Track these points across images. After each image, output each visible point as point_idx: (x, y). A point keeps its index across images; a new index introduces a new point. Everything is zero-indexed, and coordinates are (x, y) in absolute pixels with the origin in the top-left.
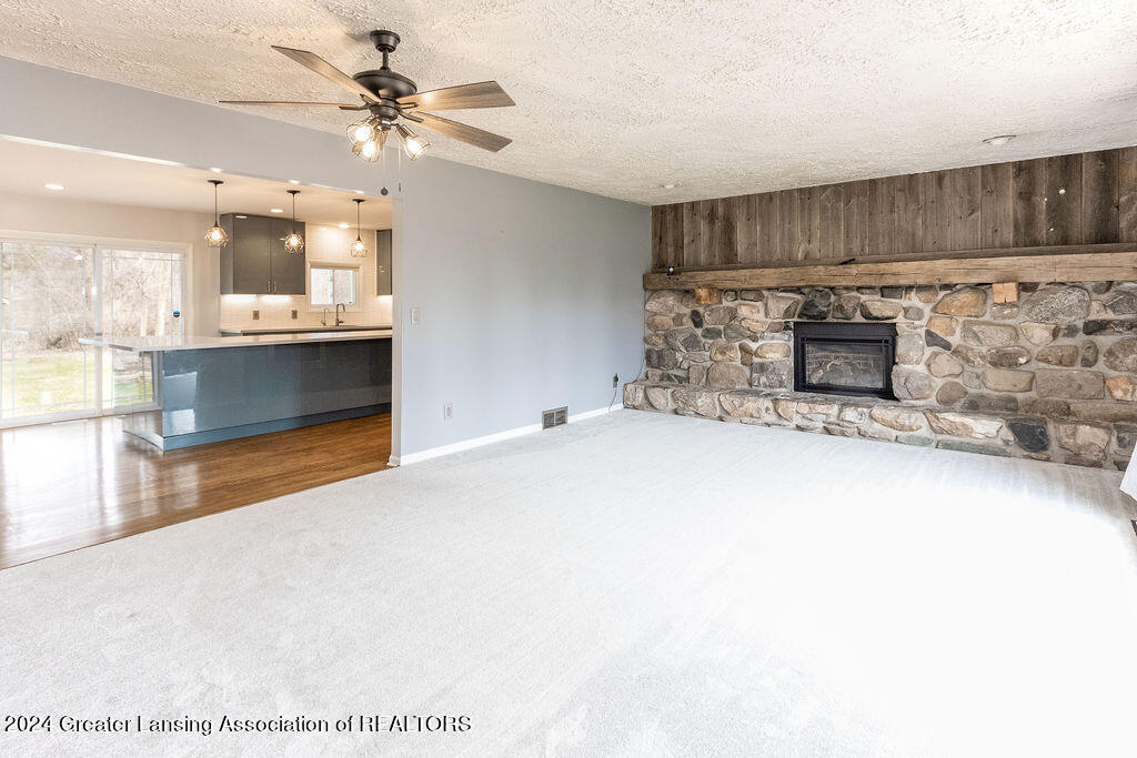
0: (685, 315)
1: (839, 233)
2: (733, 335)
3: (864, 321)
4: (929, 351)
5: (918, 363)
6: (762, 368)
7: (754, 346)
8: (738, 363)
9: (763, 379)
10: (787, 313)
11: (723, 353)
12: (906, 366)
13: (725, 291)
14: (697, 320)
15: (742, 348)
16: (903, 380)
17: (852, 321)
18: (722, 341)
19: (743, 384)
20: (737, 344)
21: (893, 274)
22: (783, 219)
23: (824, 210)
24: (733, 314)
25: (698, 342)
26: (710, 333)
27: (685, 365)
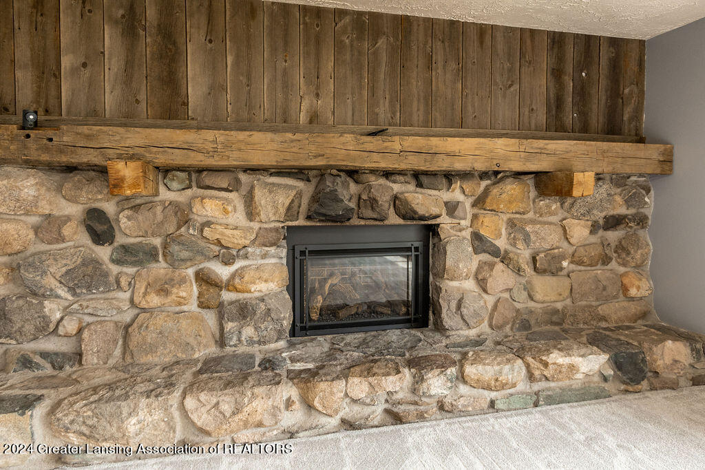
0: (68, 218)
1: (361, 88)
2: (185, 254)
3: (400, 221)
4: (476, 260)
5: (467, 277)
6: (244, 311)
7: (223, 272)
8: (193, 306)
9: (249, 332)
10: (291, 212)
11: (163, 291)
12: (455, 284)
13: (166, 171)
14: (100, 228)
15: (204, 279)
16: (454, 305)
17: (386, 222)
18: (160, 268)
19: (206, 346)
20: (191, 272)
21: (448, 154)
22: (274, 50)
23: (339, 47)
24: (183, 215)
25: (106, 275)
26: (128, 255)
27: (70, 326)
